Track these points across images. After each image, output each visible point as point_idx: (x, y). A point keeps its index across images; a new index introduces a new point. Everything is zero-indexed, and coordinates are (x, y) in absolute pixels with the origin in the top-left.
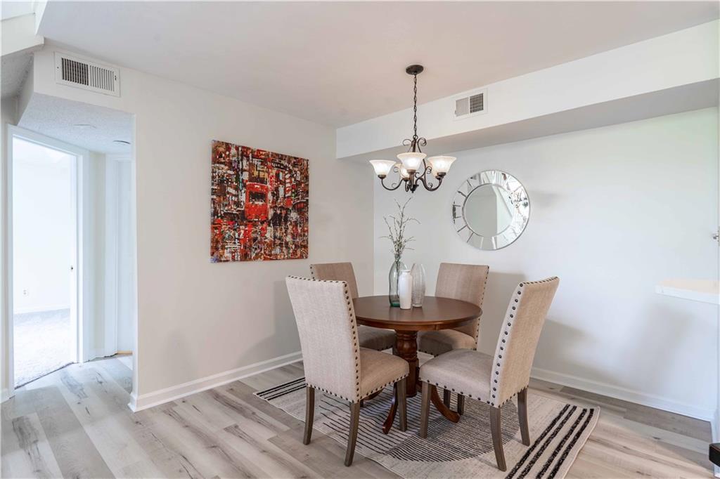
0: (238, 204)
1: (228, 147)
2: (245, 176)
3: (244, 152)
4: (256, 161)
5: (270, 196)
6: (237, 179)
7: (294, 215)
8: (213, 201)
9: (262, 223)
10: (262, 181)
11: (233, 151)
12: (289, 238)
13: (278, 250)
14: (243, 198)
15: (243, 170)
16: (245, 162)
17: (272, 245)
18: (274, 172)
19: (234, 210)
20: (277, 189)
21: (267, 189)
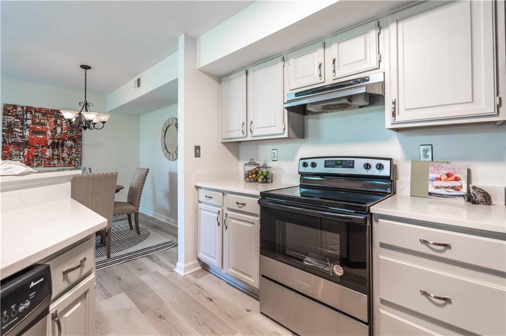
0: (23, 137)
1: (15, 107)
2: (29, 122)
3: (29, 109)
4: (37, 114)
5: (49, 133)
6: (22, 124)
7: (69, 143)
8: (3, 136)
9: (42, 147)
10: (43, 124)
11: (19, 109)
12: (65, 155)
13: (56, 162)
14: (27, 133)
15: (27, 119)
16: (29, 115)
17: (51, 159)
18: (53, 119)
19: (20, 140)
20: (55, 129)
21: (47, 129)
